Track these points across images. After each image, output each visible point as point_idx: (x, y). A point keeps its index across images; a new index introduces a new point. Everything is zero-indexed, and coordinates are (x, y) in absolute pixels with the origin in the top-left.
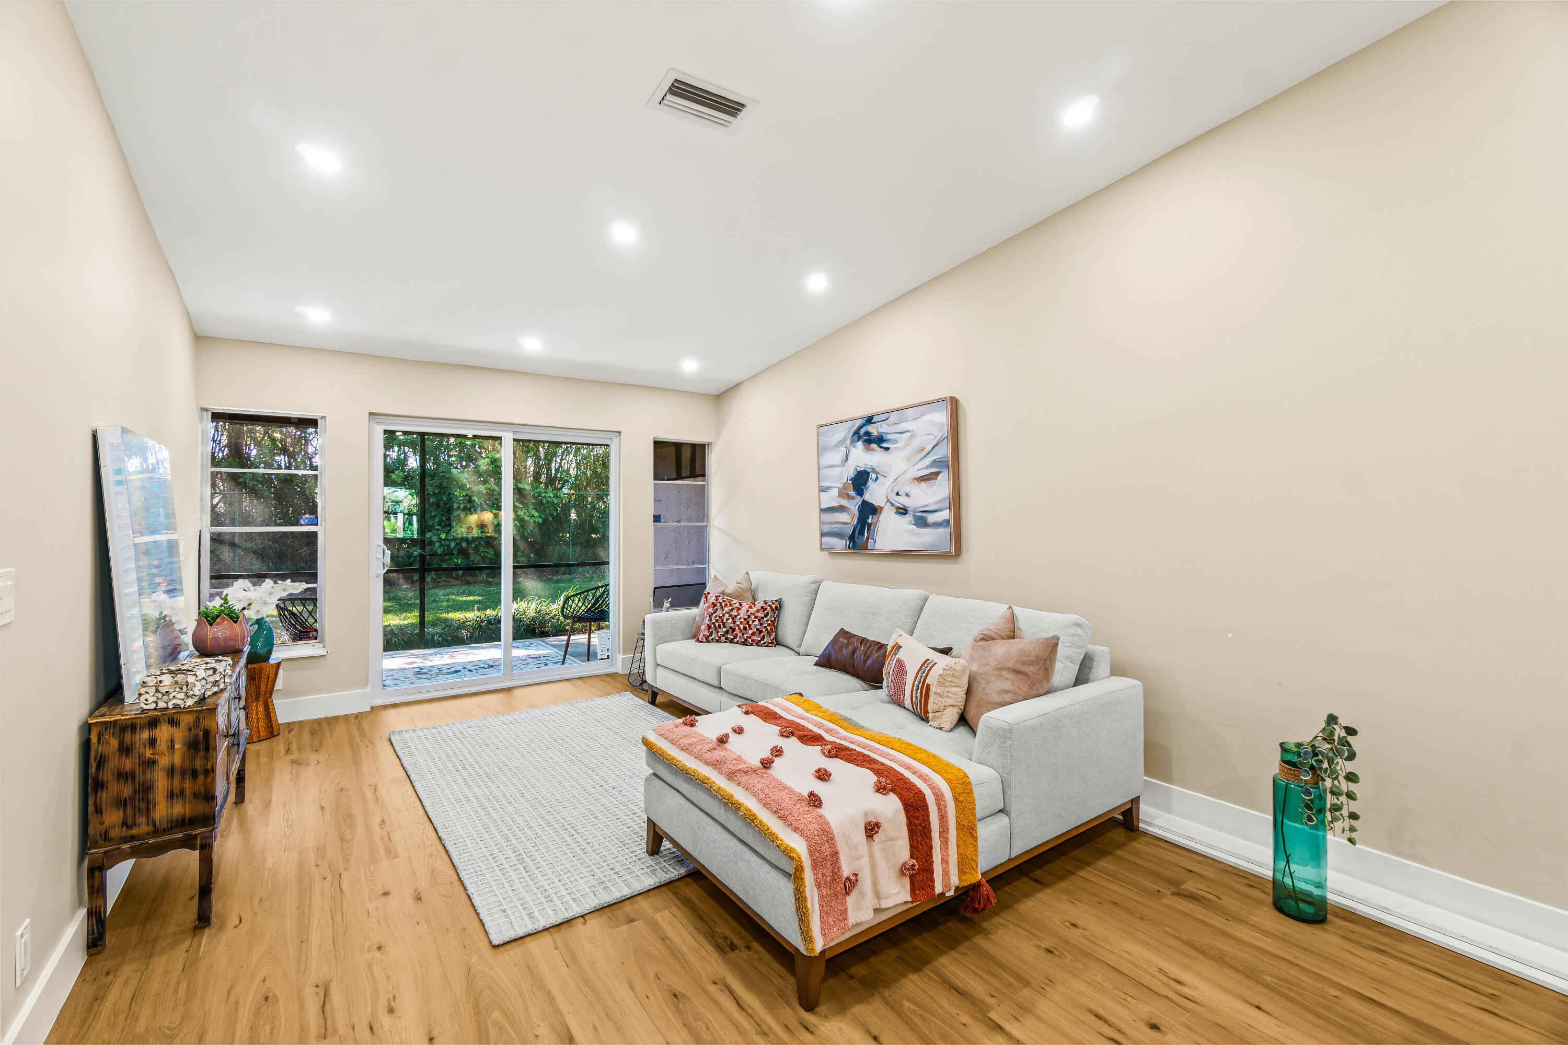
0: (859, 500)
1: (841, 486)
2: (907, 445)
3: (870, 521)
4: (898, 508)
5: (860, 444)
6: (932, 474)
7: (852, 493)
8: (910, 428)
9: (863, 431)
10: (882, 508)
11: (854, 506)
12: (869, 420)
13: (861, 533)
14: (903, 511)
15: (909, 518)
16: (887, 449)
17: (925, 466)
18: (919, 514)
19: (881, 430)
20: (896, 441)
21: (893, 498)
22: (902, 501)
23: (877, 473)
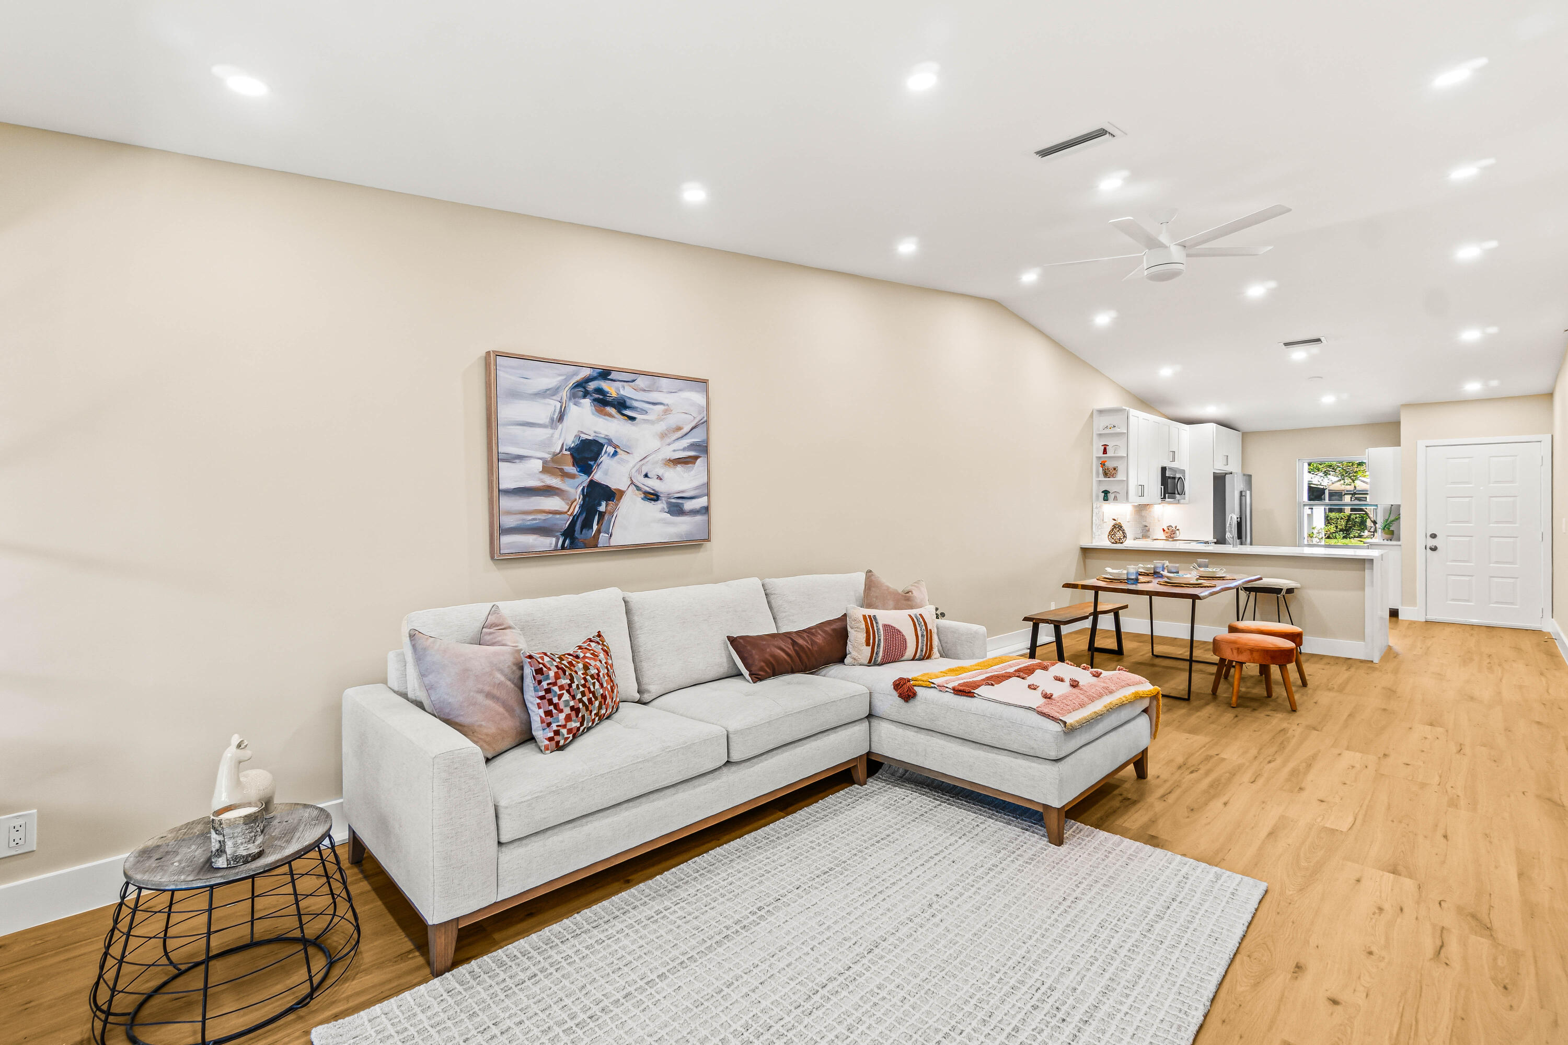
0: (584, 480)
1: (548, 457)
2: (660, 420)
3: (602, 508)
4: (646, 493)
5: (587, 402)
6: (690, 457)
7: (572, 470)
8: (665, 401)
9: (592, 386)
10: (622, 493)
11: (575, 487)
12: (605, 374)
13: (587, 524)
14: (653, 497)
15: (661, 505)
16: (632, 419)
17: (682, 448)
18: (673, 501)
19: (622, 392)
20: (645, 412)
21: (640, 480)
22: (653, 484)
23: (615, 447)
